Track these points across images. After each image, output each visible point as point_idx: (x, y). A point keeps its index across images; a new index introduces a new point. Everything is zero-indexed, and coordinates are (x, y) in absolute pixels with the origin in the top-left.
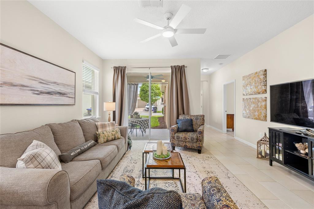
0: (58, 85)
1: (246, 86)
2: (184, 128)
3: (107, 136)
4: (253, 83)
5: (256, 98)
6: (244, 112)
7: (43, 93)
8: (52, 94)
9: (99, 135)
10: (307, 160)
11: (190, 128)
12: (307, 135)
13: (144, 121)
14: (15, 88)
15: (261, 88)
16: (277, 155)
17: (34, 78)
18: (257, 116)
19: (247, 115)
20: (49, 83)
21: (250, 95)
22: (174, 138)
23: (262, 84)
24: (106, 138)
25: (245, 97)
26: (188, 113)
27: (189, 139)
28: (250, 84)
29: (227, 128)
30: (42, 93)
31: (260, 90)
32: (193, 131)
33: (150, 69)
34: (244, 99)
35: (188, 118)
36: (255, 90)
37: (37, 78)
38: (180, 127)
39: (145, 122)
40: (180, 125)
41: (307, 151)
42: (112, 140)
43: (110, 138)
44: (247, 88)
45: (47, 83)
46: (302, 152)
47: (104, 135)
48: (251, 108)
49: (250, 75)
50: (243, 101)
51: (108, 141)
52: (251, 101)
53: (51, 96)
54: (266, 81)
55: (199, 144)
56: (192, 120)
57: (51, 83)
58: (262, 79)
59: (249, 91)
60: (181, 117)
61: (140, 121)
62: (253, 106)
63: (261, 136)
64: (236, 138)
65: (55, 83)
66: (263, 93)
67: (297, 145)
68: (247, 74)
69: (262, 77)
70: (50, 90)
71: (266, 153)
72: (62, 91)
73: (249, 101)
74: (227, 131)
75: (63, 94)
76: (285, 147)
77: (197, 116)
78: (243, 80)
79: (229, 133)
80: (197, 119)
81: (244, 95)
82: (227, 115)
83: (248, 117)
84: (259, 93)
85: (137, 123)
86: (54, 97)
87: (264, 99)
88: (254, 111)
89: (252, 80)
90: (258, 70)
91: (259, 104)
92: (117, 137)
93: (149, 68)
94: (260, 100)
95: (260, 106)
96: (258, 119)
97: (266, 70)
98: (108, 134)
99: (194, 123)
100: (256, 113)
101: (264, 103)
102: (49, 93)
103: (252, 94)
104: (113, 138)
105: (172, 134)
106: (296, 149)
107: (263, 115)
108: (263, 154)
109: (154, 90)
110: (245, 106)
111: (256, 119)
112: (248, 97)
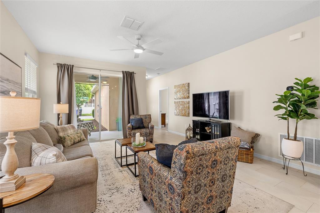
0: (10, 82)
1: (177, 93)
2: (137, 126)
3: (73, 138)
4: (182, 92)
5: (183, 102)
6: (175, 111)
8: (5, 94)
9: (65, 138)
10: (210, 135)
11: (142, 126)
12: (210, 122)
13: (88, 124)
15: (186, 95)
16: (197, 136)
18: (184, 114)
19: (177, 113)
20: (4, 80)
21: (179, 99)
22: (131, 135)
23: (187, 92)
24: (72, 140)
25: (176, 101)
26: (137, 113)
27: (143, 134)
28: (179, 91)
29: (162, 125)
31: (186, 96)
32: (144, 127)
33: (101, 71)
34: (175, 102)
35: (139, 117)
36: (182, 96)
38: (134, 125)
39: (90, 125)
40: (133, 124)
41: (210, 130)
42: (78, 142)
43: (77, 140)
44: (177, 94)
46: (208, 131)
47: (70, 137)
48: (180, 108)
49: (179, 85)
50: (174, 103)
51: (74, 143)
52: (180, 103)
54: (189, 90)
55: (151, 137)
56: (142, 119)
57: (5, 80)
58: (187, 89)
59: (179, 96)
60: (132, 117)
61: (84, 124)
62: (181, 107)
63: (187, 126)
64: (169, 131)
66: (187, 98)
67: (206, 128)
68: (178, 84)
69: (187, 87)
71: (190, 137)
73: (178, 103)
74: (162, 127)
76: (201, 131)
77: (146, 115)
78: (175, 88)
79: (163, 128)
80: (146, 118)
81: (175, 99)
82: (162, 114)
83: (178, 115)
84: (185, 98)
85: (81, 126)
87: (188, 102)
88: (182, 110)
89: (181, 89)
90: (184, 82)
91: (185, 105)
92: (82, 138)
93: (99, 70)
94: (186, 103)
95: (185, 107)
96: (184, 115)
97: (189, 84)
98: (74, 137)
99: (144, 121)
100: (184, 112)
101: (188, 105)
103: (181, 99)
104: (80, 140)
105: (129, 131)
106: (206, 131)
107: (187, 112)
108: (189, 138)
109: (82, 90)
110: (176, 108)
111: (183, 116)
112: (178, 100)
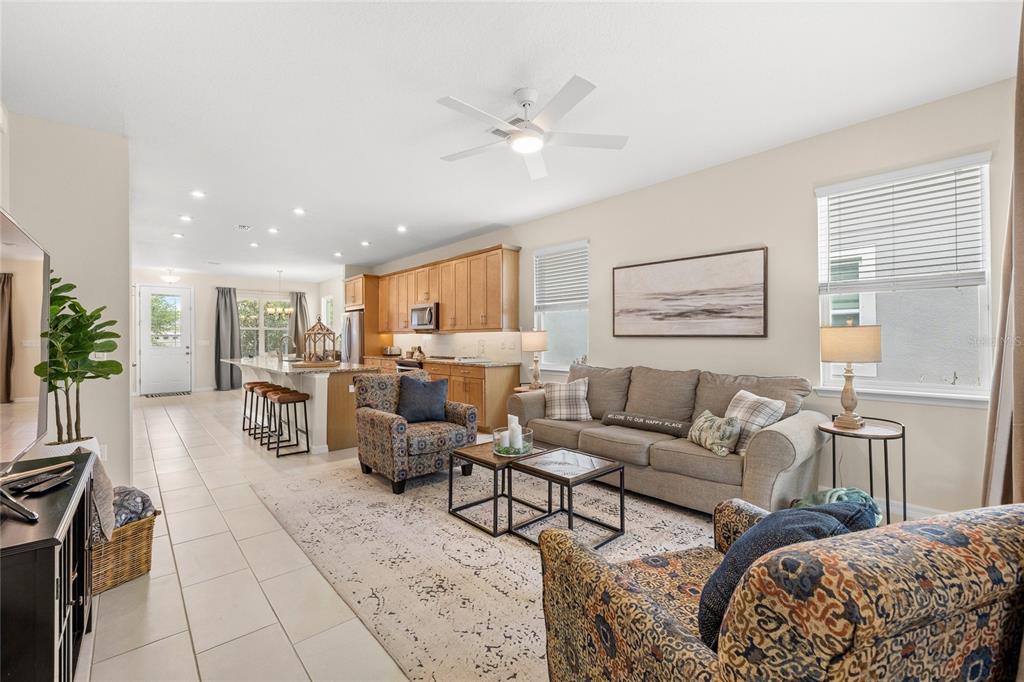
7: (670, 316)
14: (630, 315)
17: (654, 296)
30: (667, 316)
37: (659, 294)
45: (677, 297)
53: (687, 320)
65: (694, 293)
70: (684, 309)
72: (714, 305)
75: (716, 313)
86: (693, 321)
102: (681, 315)
